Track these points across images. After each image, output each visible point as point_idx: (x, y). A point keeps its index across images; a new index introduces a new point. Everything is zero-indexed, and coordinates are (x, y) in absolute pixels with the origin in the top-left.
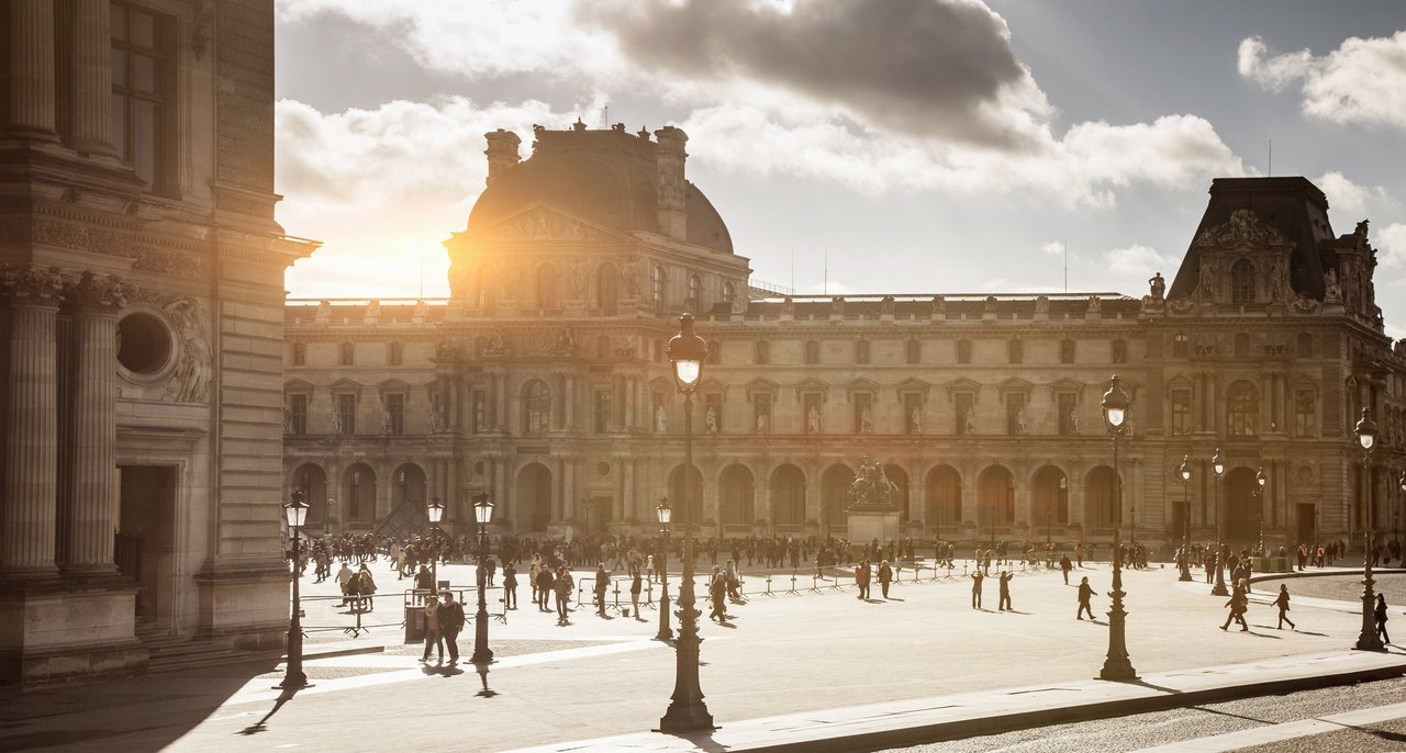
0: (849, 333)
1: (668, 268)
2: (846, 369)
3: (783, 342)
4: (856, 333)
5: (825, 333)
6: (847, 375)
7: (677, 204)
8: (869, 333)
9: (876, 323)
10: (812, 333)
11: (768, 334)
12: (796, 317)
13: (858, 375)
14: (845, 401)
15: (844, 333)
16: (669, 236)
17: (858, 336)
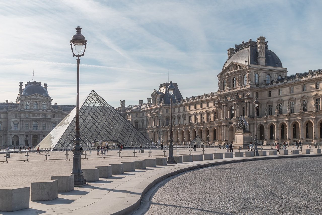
0: (300, 83)
1: (260, 73)
2: (300, 94)
3: (285, 88)
4: (302, 83)
5: (294, 84)
6: (300, 95)
7: (262, 56)
8: (305, 82)
9: (307, 79)
10: (291, 85)
11: (281, 87)
12: (288, 81)
13: (303, 95)
14: (300, 103)
15: (299, 83)
16: (260, 65)
17: (303, 83)
